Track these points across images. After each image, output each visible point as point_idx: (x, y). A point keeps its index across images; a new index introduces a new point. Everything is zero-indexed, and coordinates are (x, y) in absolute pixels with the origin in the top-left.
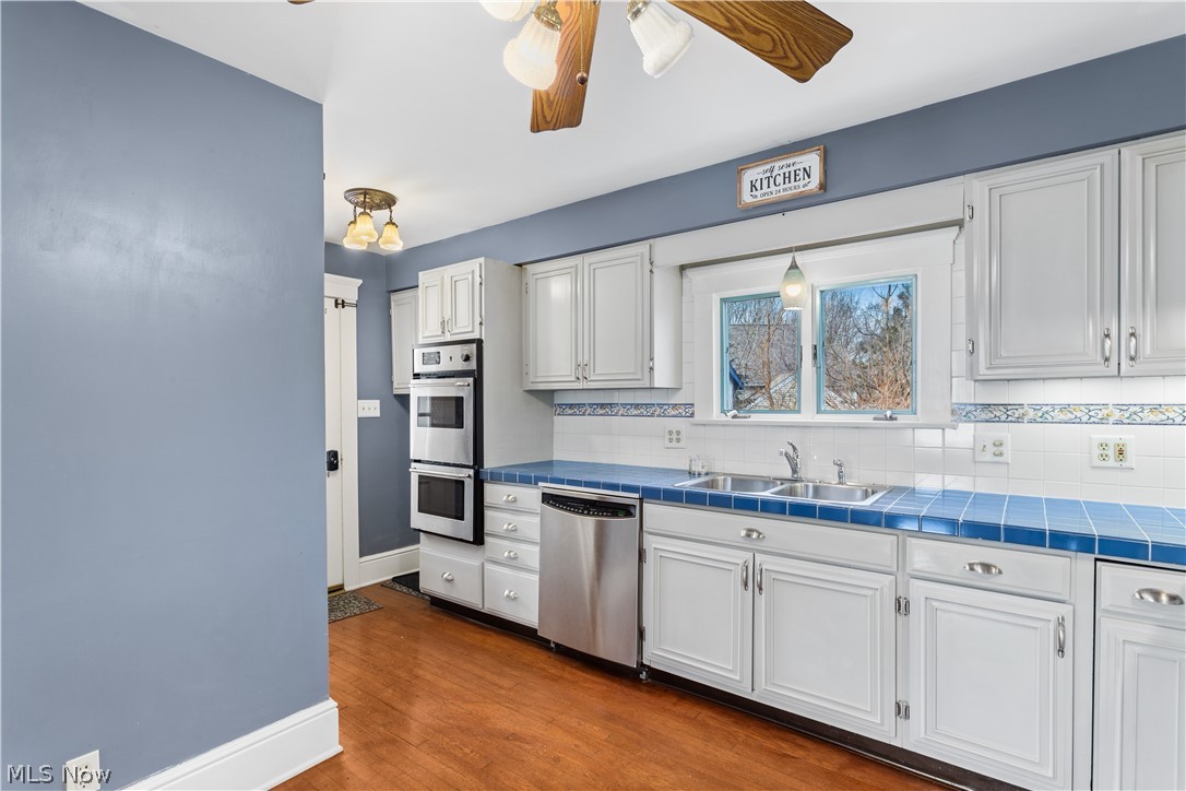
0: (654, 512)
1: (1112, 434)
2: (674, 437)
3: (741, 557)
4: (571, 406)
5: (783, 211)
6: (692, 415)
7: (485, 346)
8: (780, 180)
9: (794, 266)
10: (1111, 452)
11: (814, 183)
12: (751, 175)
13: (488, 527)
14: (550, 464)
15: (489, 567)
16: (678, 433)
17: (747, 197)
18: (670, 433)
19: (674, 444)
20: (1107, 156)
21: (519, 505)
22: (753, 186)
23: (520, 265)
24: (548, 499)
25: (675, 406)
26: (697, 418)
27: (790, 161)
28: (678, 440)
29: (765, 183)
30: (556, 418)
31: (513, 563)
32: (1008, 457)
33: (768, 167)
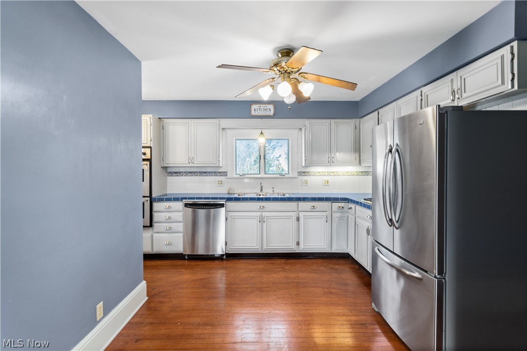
0: (231, 205)
1: (326, 178)
2: (221, 183)
3: (259, 214)
4: (176, 173)
5: (262, 118)
6: (226, 175)
7: (152, 149)
8: (262, 110)
9: (262, 133)
10: (326, 182)
11: (272, 113)
12: (254, 107)
13: (155, 219)
14: (166, 195)
15: (155, 235)
16: (221, 181)
17: (253, 113)
18: (219, 181)
19: (220, 185)
20: (328, 121)
21: (172, 209)
22: (255, 110)
23: (160, 118)
24: (186, 205)
25: (220, 172)
26: (229, 176)
27: (265, 106)
28: (221, 184)
29: (258, 110)
30: (169, 177)
31: (170, 231)
32: (308, 184)
33: (259, 105)
